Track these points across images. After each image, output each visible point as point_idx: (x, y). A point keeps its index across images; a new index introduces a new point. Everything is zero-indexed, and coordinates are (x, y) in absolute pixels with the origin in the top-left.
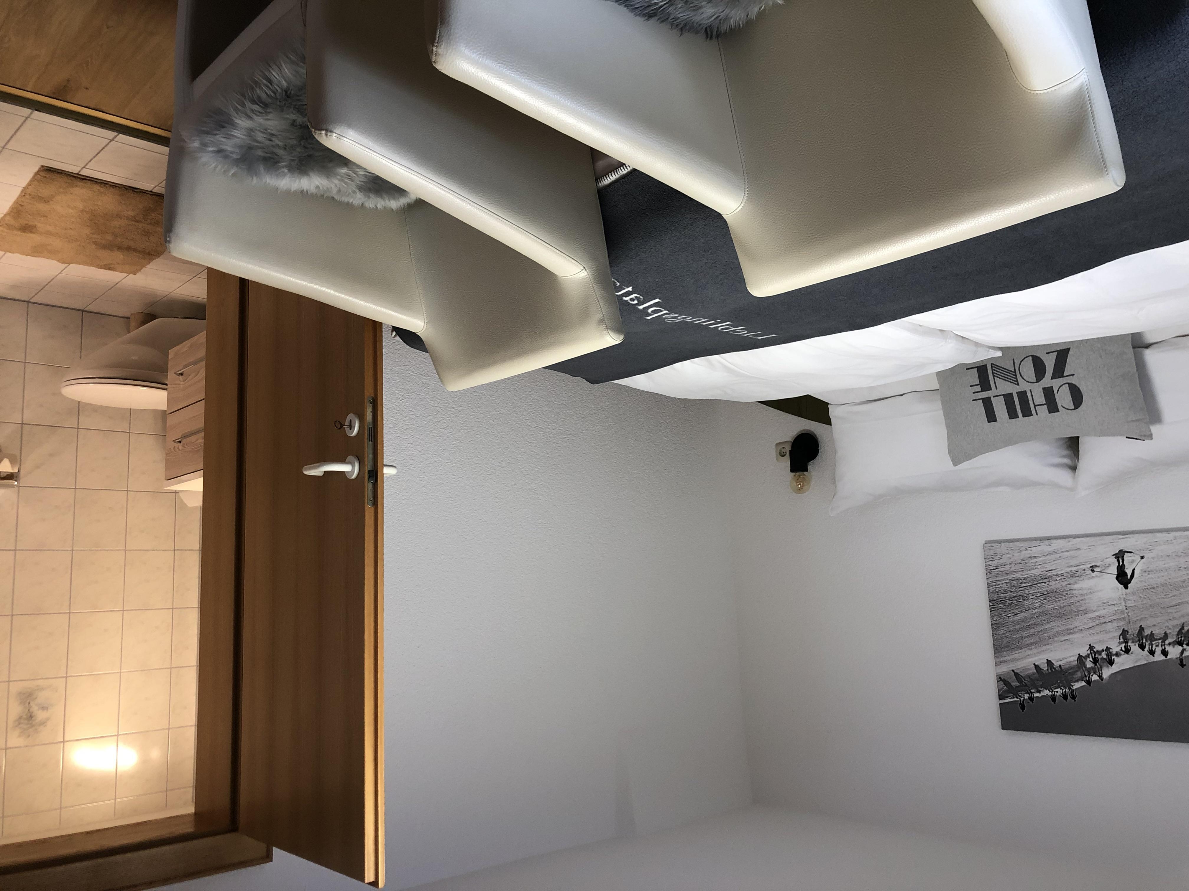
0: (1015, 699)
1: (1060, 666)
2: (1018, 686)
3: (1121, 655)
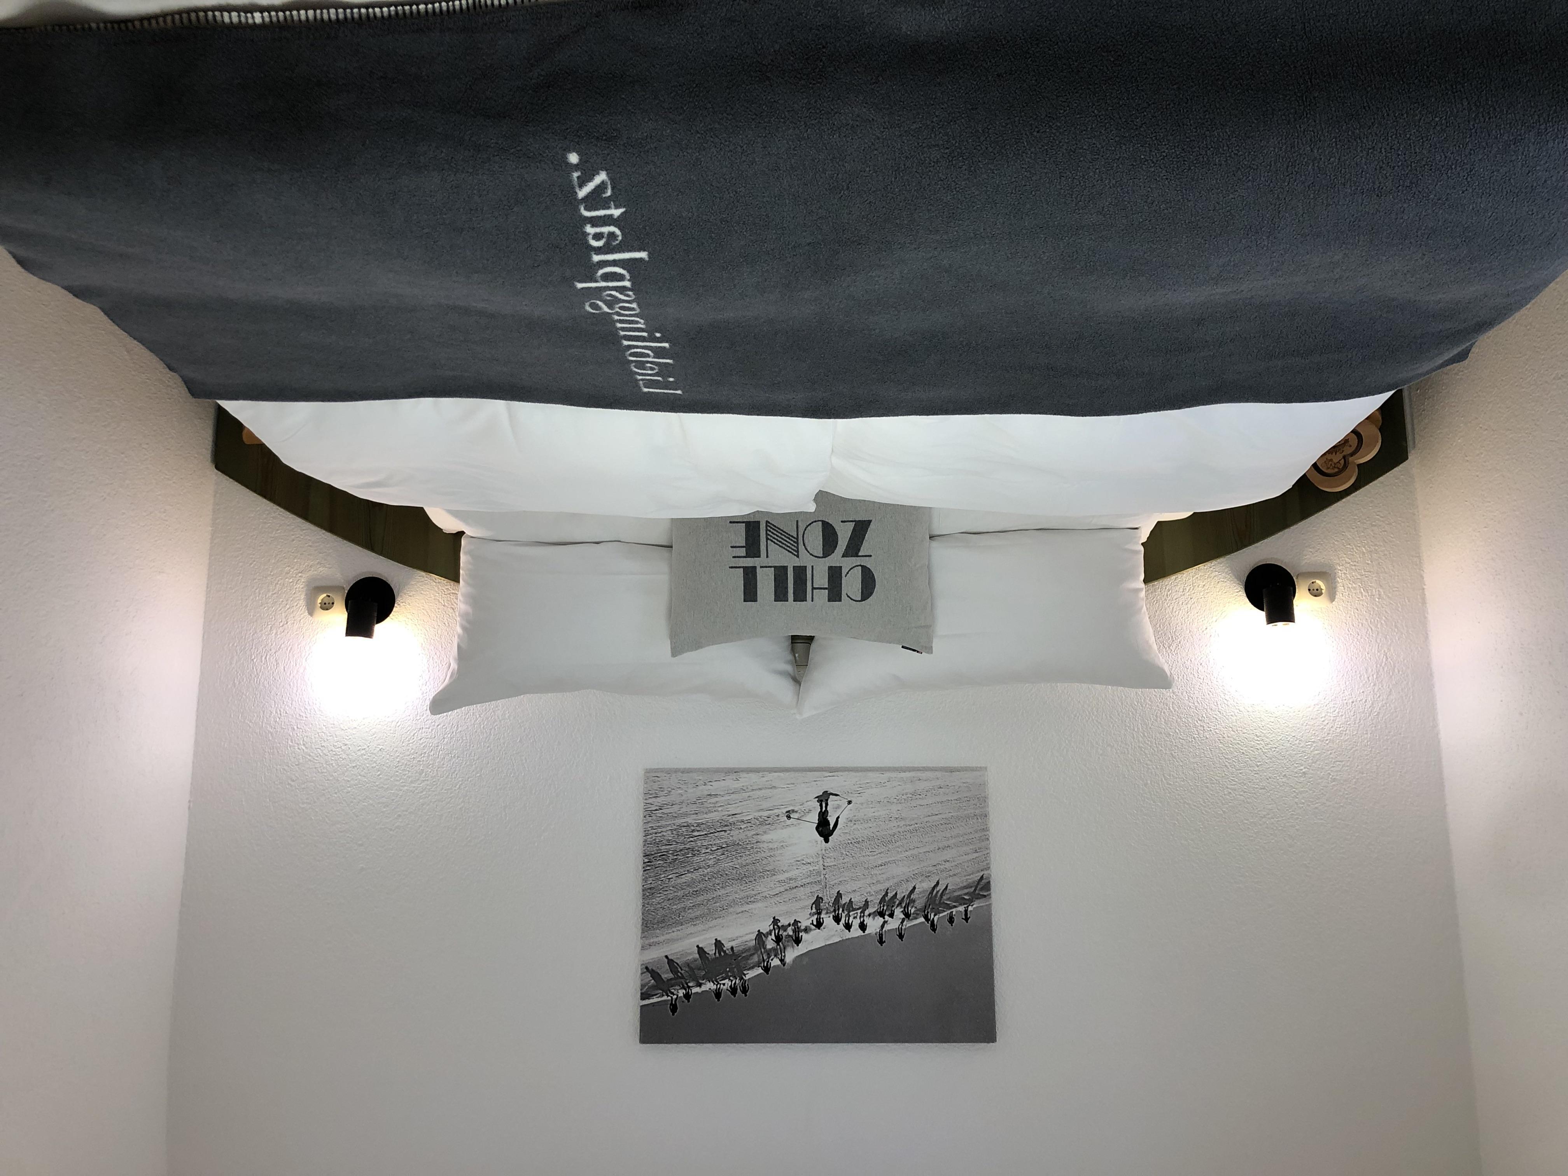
0: (665, 998)
1: (732, 948)
2: (671, 979)
3: (811, 930)
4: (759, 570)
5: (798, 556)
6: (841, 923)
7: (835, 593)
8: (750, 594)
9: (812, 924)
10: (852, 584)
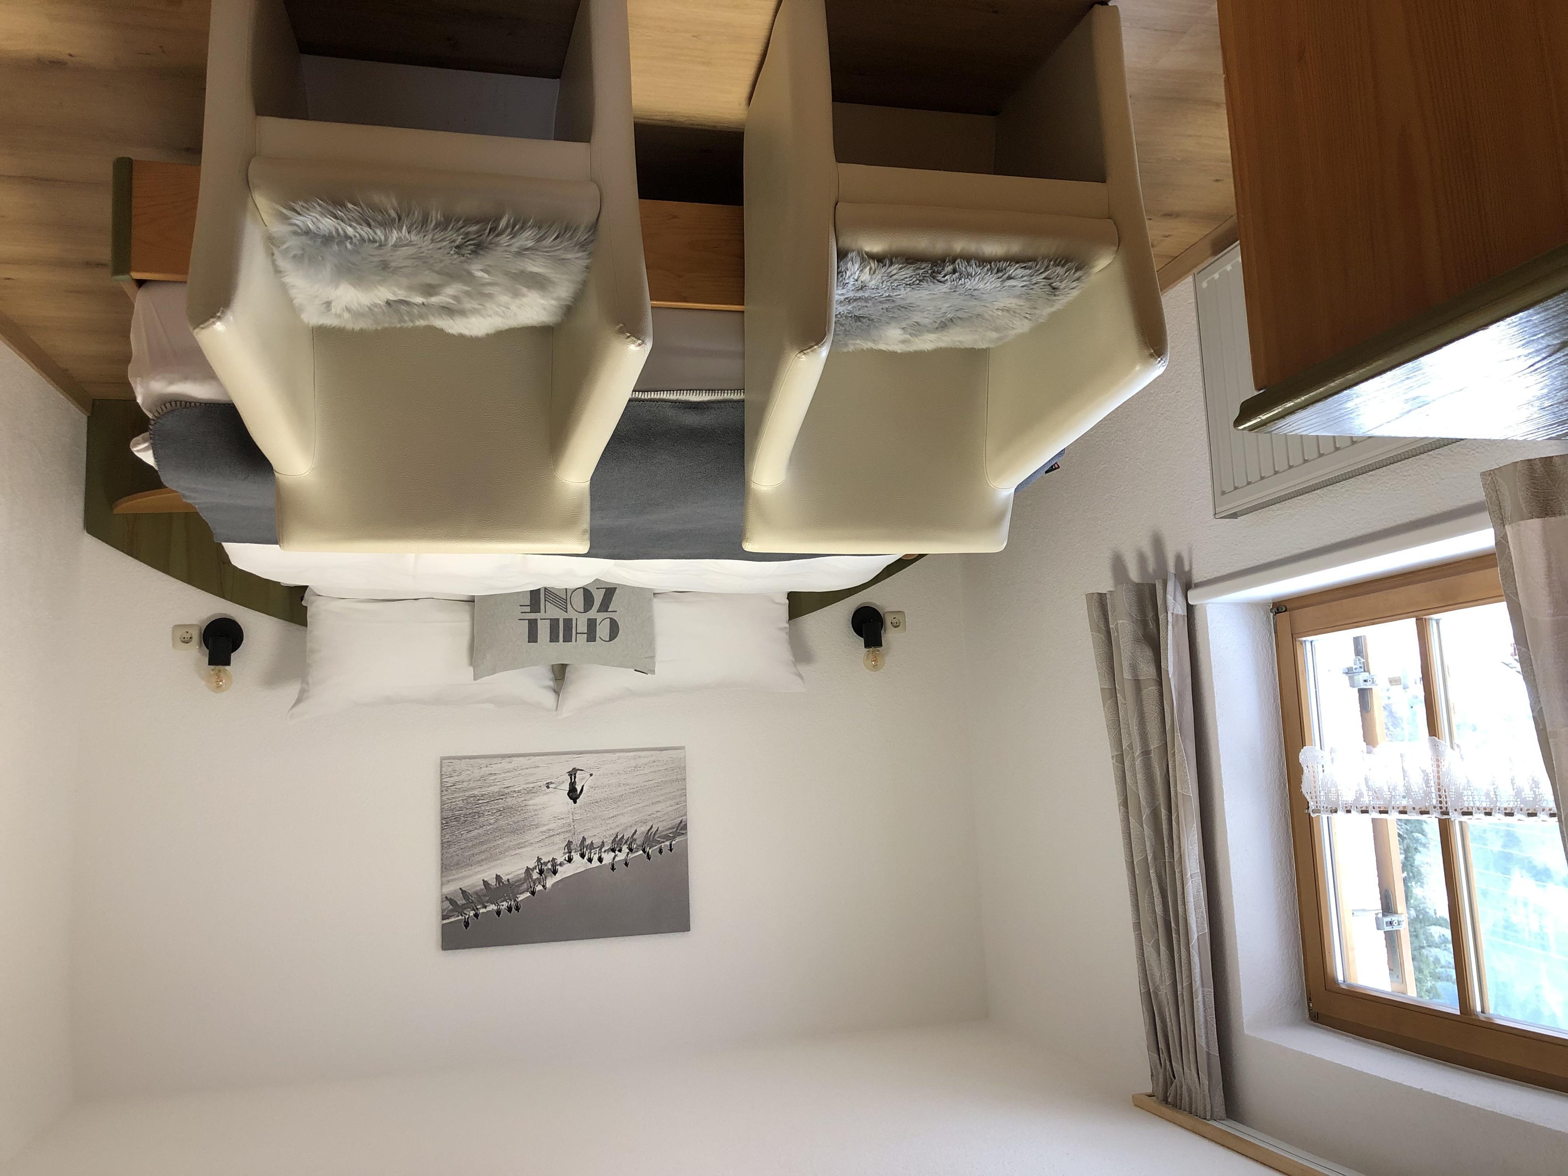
0: (460, 917)
1: (508, 880)
2: (464, 904)
3: (564, 864)
4: (539, 621)
5: (566, 612)
6: (585, 858)
7: (591, 636)
8: (533, 637)
9: (565, 860)
10: (603, 630)
